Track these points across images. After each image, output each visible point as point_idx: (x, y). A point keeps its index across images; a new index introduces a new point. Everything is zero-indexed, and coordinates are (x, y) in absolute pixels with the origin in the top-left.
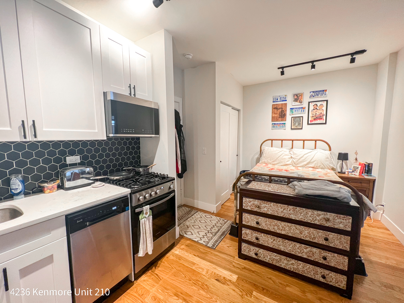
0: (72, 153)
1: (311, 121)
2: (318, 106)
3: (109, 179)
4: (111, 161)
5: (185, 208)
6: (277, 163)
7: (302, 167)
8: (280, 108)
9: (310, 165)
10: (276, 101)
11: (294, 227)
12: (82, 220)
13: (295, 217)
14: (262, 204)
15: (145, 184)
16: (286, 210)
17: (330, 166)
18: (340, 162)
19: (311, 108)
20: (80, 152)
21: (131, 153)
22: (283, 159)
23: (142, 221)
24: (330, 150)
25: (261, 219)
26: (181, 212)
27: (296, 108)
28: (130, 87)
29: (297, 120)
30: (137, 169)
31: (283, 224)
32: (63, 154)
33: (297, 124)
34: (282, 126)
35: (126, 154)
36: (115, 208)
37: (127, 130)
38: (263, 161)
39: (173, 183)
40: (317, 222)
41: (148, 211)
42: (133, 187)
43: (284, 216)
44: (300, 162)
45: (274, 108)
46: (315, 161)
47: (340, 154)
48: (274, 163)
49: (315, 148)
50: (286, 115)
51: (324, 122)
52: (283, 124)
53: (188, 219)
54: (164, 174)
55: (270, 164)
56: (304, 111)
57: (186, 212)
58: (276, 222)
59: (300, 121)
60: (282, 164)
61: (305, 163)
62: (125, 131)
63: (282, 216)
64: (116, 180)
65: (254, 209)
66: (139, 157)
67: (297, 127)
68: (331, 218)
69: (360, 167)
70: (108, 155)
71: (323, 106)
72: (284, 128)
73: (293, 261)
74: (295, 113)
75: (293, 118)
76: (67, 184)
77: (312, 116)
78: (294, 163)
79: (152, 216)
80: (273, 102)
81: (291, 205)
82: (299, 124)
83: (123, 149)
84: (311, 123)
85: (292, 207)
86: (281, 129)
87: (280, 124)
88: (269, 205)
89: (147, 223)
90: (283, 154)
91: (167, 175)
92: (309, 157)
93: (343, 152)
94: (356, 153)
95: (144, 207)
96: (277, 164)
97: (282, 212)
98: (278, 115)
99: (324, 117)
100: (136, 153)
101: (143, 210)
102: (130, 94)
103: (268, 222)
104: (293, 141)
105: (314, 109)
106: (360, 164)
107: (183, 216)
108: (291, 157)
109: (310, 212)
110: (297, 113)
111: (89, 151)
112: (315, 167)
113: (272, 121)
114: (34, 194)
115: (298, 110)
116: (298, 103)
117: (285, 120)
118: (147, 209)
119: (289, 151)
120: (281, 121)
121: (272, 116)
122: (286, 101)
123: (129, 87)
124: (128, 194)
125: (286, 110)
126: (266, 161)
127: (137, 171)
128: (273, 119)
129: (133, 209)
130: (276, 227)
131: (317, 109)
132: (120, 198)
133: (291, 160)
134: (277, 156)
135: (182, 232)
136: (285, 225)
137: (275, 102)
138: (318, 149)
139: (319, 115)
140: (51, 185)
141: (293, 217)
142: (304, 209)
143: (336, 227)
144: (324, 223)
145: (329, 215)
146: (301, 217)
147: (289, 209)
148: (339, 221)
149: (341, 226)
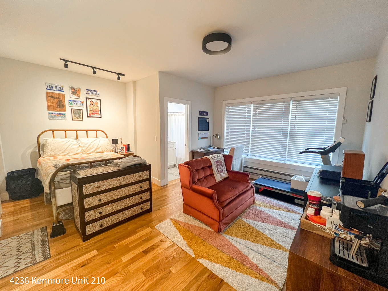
1: (90, 114)
2: (94, 102)
6: (66, 153)
7: (92, 153)
8: (57, 98)
9: (97, 151)
10: (51, 89)
11: (125, 190)
13: (125, 182)
14: (101, 183)
16: (119, 180)
17: (111, 149)
18: (114, 145)
19: (89, 103)
22: (72, 149)
24: (107, 137)
25: (102, 196)
27: (75, 101)
29: (77, 112)
31: (118, 191)
33: (77, 116)
34: (61, 116)
38: (49, 154)
40: (136, 180)
43: (118, 185)
44: (89, 149)
45: (50, 96)
46: (101, 147)
47: (113, 140)
48: (62, 154)
49: (97, 137)
50: (65, 106)
51: (100, 116)
52: (62, 114)
55: (59, 155)
56: (82, 105)
58: (113, 192)
59: (81, 114)
60: (73, 154)
61: (93, 149)
63: (117, 186)
65: (95, 191)
67: (78, 118)
68: (141, 175)
69: (125, 147)
71: (98, 104)
72: (65, 119)
73: (126, 212)
74: (75, 105)
75: (73, 110)
77: (90, 110)
78: (84, 151)
80: (47, 89)
81: (122, 176)
82: (80, 116)
84: (90, 116)
86: (61, 119)
87: (59, 114)
88: (107, 182)
90: (71, 144)
92: (95, 144)
93: (115, 139)
94: (121, 139)
96: (66, 155)
97: (117, 183)
98: (55, 105)
99: (100, 112)
103: (107, 196)
104: (77, 131)
105: (91, 105)
106: (124, 145)
108: (80, 146)
109: (132, 176)
110: (76, 105)
112: (101, 152)
113: (48, 110)
115: (77, 103)
116: (76, 97)
117: (65, 111)
119: (77, 141)
120: (60, 111)
121: (47, 104)
122: (63, 91)
125: (65, 101)
126: (52, 153)
128: (49, 108)
130: (114, 196)
131: (93, 105)
133: (80, 149)
134: (66, 147)
136: (119, 191)
137: (49, 89)
138: (100, 138)
139: (95, 110)
141: (124, 183)
142: (129, 175)
143: (144, 178)
144: (139, 179)
145: (141, 174)
146: (128, 181)
147: (121, 179)
148: (145, 175)
149: (146, 177)
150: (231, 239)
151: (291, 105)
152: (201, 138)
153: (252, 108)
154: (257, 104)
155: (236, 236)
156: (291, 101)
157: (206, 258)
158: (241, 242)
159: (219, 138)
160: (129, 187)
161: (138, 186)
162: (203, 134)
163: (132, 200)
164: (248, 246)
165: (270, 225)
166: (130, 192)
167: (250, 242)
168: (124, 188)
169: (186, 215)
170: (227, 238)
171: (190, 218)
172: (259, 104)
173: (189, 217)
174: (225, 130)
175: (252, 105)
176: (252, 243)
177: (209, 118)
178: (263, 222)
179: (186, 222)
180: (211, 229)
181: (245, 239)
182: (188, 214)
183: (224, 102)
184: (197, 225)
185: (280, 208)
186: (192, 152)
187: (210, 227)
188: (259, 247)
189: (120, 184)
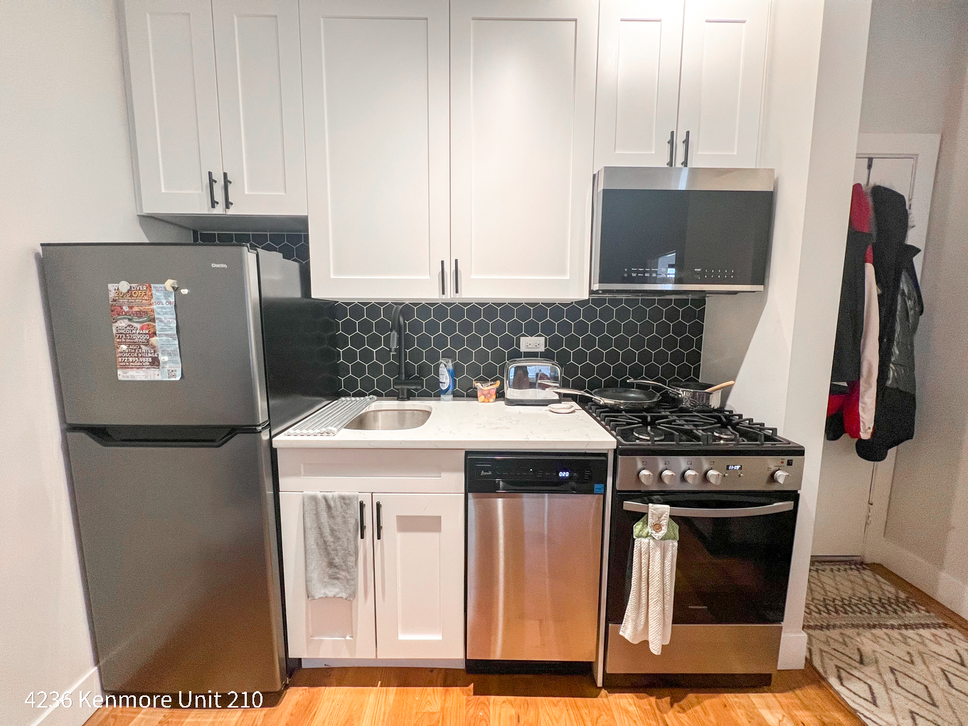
0: (532, 331)
3: (592, 401)
4: (613, 357)
5: (878, 581)
12: (490, 473)
15: (669, 436)
20: (547, 329)
21: (670, 343)
23: (640, 544)
26: (847, 583)
28: (671, 142)
30: (671, 390)
32: (516, 329)
35: (654, 343)
36: (567, 474)
37: (641, 272)
39: (790, 463)
41: (665, 521)
42: (637, 435)
53: (874, 626)
54: (763, 424)
57: (875, 597)
62: (634, 275)
64: (605, 406)
66: (696, 357)
70: (605, 343)
76: (511, 393)
79: (676, 544)
83: (647, 328)
89: (657, 556)
91: (775, 430)
95: (650, 505)
100: (687, 343)
101: (647, 513)
102: (670, 164)
107: (856, 605)
111: (565, 328)
114: (468, 398)
118: (662, 516)
123: (668, 143)
124: (608, 450)
127: (671, 395)
129: (620, 497)
132: (585, 454)
135: (827, 661)
140: (486, 388)
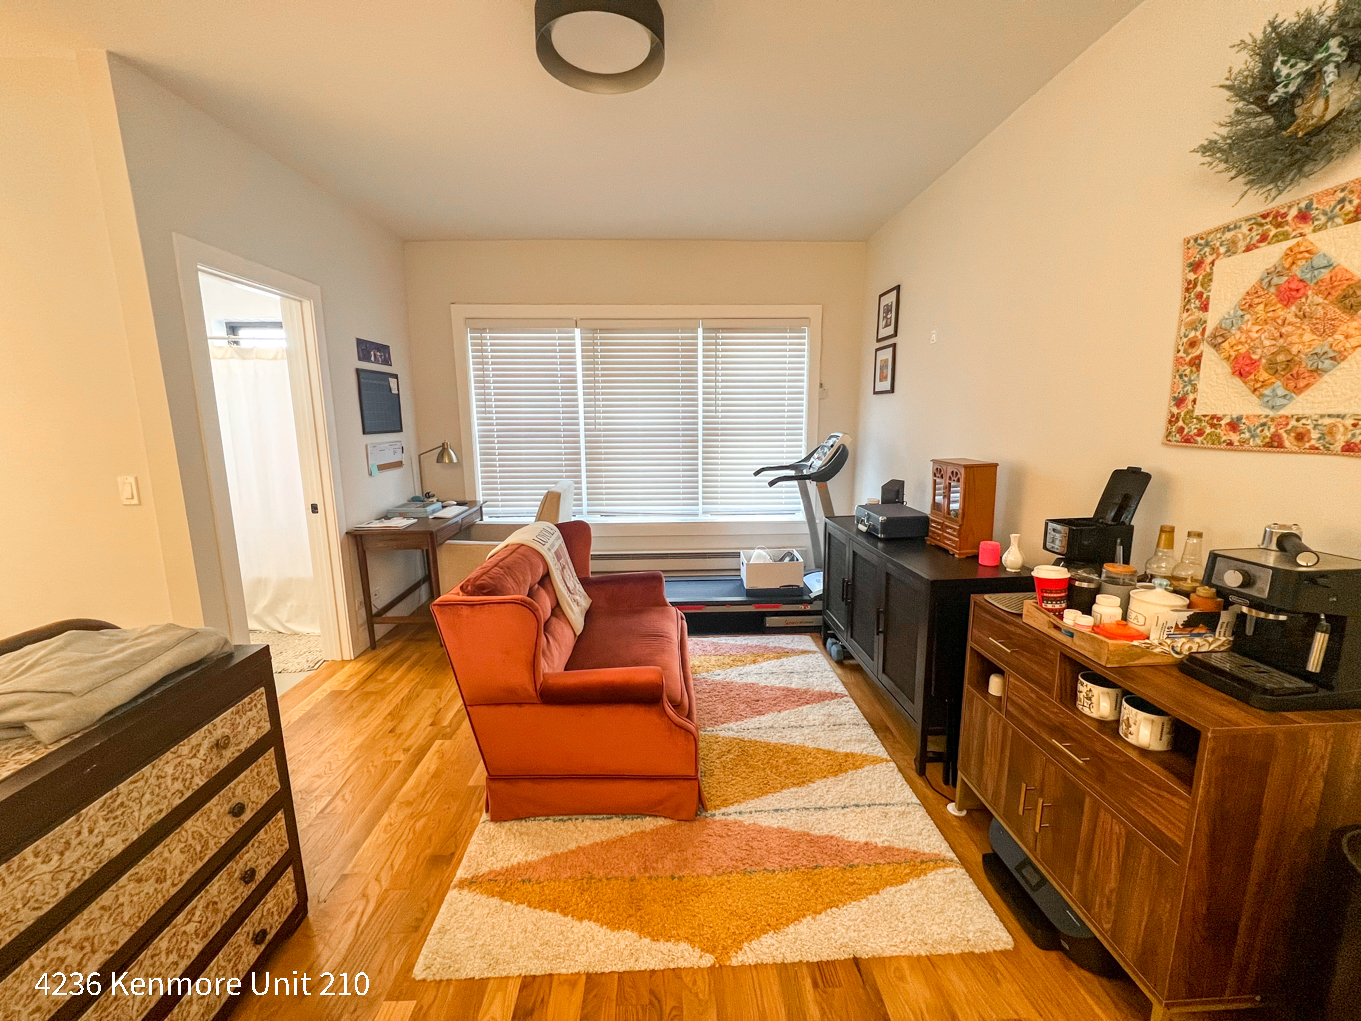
11: (130, 887)
13: (122, 836)
16: (74, 842)
40: (200, 781)
68: (226, 731)
81: (88, 800)
85: (97, 803)
97: (57, 874)
109: (168, 764)
136: (88, 925)
141: (115, 846)
142: (147, 770)
143: (243, 746)
144: (216, 762)
145: (220, 726)
146: (147, 811)
147: (86, 826)
148: (242, 723)
149: (252, 731)
150: (747, 815)
151: (700, 341)
152: (382, 468)
153: (578, 342)
154: (595, 328)
155: (746, 796)
156: (700, 330)
157: (755, 932)
158: (778, 806)
159: (455, 460)
160: (157, 850)
161: (213, 817)
162: (385, 445)
163: (191, 928)
164: (801, 803)
165: (784, 713)
166: (169, 882)
167: (792, 790)
168: (123, 880)
169: (515, 825)
170: (730, 818)
171: (544, 825)
172: (603, 330)
173: (532, 825)
174: (476, 429)
175: (577, 331)
176: (803, 791)
177: (396, 376)
178: (760, 713)
179: (548, 853)
180: (661, 822)
181: (775, 790)
182: (519, 818)
183: (459, 312)
184: (599, 837)
185: (757, 655)
186: (352, 541)
187: (650, 816)
188: (825, 790)
189: (90, 866)
